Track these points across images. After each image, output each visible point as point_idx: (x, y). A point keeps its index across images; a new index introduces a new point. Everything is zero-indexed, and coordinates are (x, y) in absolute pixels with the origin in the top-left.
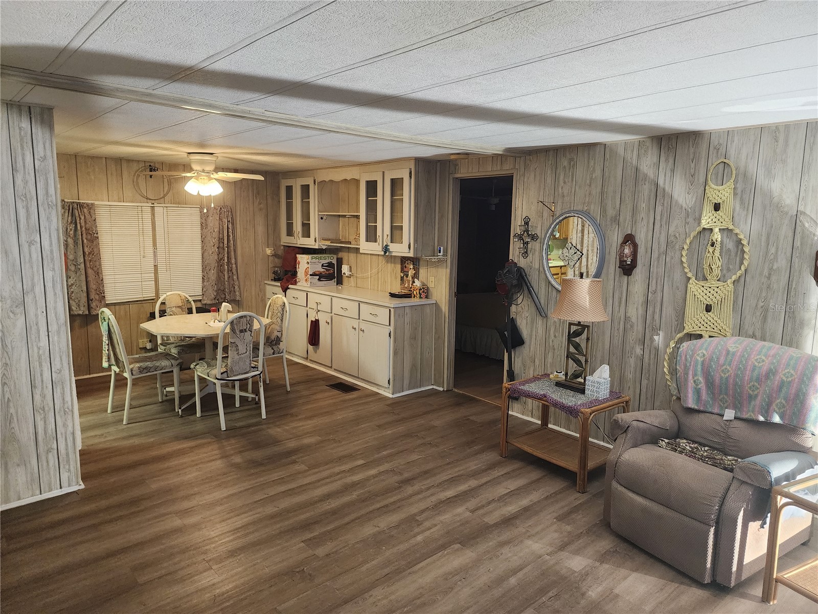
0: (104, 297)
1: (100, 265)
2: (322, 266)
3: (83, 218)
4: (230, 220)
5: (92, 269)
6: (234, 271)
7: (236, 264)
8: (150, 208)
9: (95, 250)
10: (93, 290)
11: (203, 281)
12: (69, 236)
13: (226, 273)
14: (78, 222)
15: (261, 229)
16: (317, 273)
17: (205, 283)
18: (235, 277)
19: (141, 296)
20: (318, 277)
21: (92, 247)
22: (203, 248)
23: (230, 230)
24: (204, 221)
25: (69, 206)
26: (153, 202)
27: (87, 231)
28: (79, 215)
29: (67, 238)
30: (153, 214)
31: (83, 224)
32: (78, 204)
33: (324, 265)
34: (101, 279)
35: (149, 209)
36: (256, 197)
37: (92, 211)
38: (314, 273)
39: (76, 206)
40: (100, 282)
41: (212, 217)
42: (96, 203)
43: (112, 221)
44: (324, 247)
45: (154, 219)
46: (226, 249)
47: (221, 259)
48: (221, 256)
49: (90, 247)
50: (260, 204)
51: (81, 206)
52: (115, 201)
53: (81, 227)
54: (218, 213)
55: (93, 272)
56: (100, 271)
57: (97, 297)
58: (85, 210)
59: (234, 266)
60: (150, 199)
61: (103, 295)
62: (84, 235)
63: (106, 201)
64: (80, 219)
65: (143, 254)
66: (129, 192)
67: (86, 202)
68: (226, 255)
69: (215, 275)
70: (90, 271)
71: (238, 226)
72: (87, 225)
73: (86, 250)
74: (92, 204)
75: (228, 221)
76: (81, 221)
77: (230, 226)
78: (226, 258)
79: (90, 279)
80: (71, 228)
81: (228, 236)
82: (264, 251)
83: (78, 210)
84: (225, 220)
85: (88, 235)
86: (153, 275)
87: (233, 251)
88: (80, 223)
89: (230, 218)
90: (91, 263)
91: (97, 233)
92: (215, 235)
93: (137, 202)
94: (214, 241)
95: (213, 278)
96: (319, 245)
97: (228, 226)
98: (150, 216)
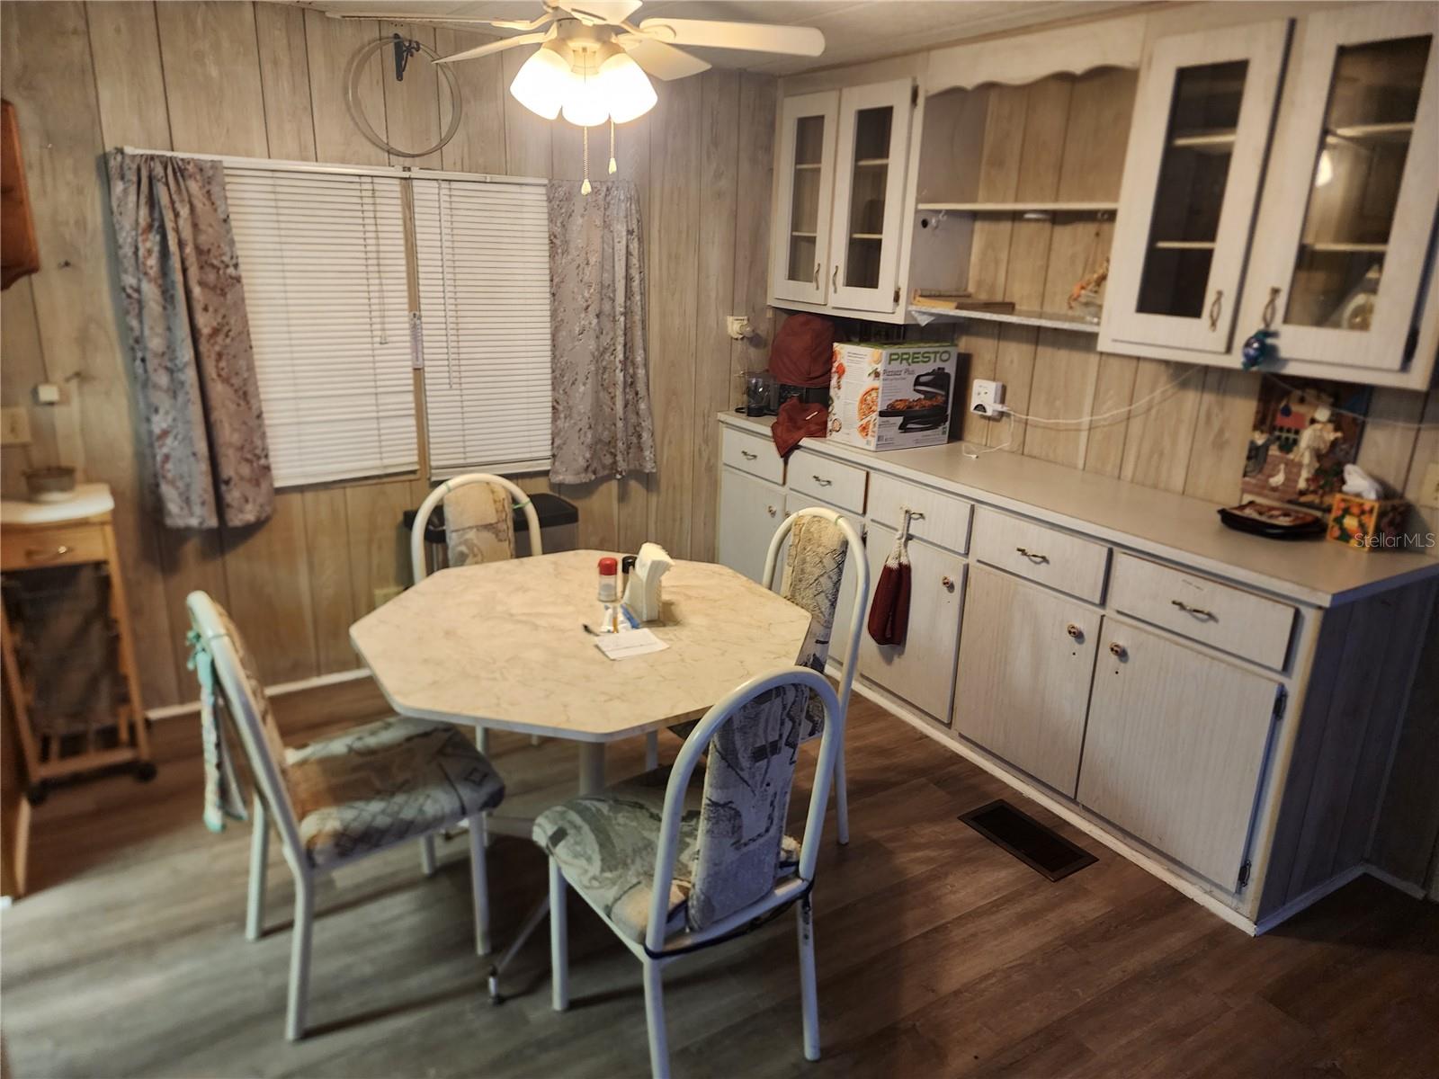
0: (267, 468)
1: (251, 368)
2: (917, 382)
3: (184, 212)
4: (635, 227)
5: (226, 381)
6: (641, 387)
7: (646, 365)
8: (397, 181)
9: (232, 321)
10: (231, 452)
11: (555, 419)
12: (146, 274)
13: (619, 393)
14: (169, 225)
15: (715, 257)
16: (900, 406)
17: (560, 423)
18: (642, 406)
19: (378, 463)
20: (900, 420)
21: (222, 311)
22: (554, 314)
23: (635, 261)
24: (558, 230)
25: (139, 170)
26: (408, 162)
27: (204, 258)
28: (172, 202)
29: (139, 280)
30: (408, 205)
31: (187, 233)
32: (166, 162)
33: (923, 379)
34: (255, 413)
35: (396, 187)
36: (709, 157)
37: (215, 189)
38: (891, 406)
39: (159, 170)
40: (253, 421)
41: (582, 216)
42: (228, 161)
43: (283, 225)
44: (924, 321)
45: (412, 219)
46: (622, 319)
47: (606, 349)
48: (605, 340)
49: (216, 311)
50: (718, 175)
51: (179, 170)
52: (288, 158)
53: (181, 244)
54: (601, 203)
55: (230, 391)
56: (251, 389)
57: (246, 470)
58: (194, 186)
59: (641, 372)
60: (399, 154)
61: (263, 461)
62: (193, 271)
63: (261, 157)
64: (177, 215)
65: (379, 333)
66: (331, 127)
67: (196, 156)
68: (621, 340)
69: (589, 400)
70: (218, 390)
71: (655, 248)
72: (202, 239)
73: (203, 321)
74: (215, 165)
75: (630, 232)
76: (181, 222)
77: (634, 246)
78: (620, 348)
79: (218, 415)
80: (148, 245)
81: (629, 279)
82: (721, 326)
83: (167, 184)
84: (619, 227)
85: (208, 269)
86: (410, 397)
87: (639, 325)
88: (177, 230)
89: (635, 221)
90: (223, 364)
91: (236, 266)
92: (590, 274)
93: (358, 164)
94: (586, 295)
95: (582, 408)
96: (908, 314)
97: (627, 247)
98: (400, 209)
